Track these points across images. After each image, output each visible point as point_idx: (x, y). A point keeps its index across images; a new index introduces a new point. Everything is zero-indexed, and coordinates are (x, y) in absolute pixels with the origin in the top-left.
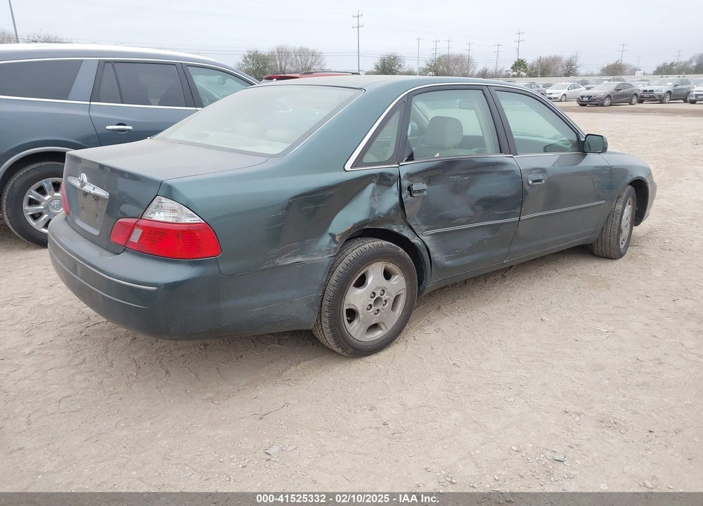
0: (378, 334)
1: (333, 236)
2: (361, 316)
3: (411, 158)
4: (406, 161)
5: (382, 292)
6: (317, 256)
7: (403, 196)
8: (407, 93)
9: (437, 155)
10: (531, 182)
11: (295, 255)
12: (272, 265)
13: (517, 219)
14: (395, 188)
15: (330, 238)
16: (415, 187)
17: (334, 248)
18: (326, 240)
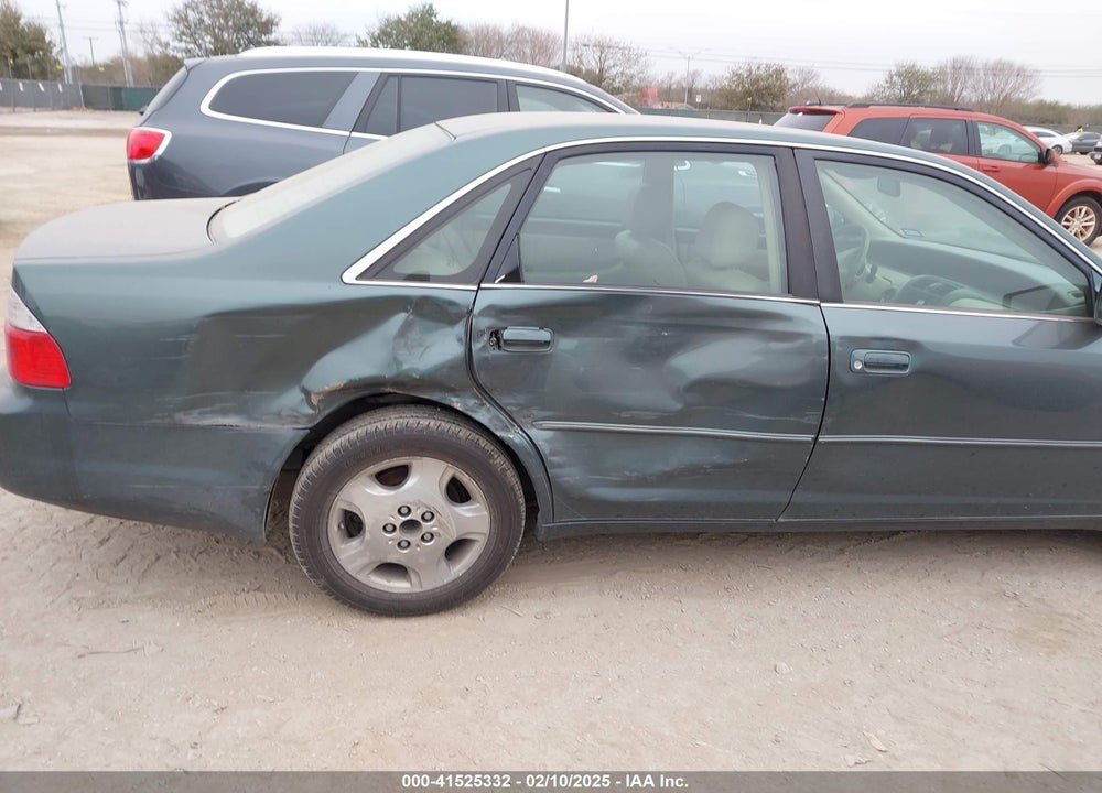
0: (398, 586)
1: (307, 393)
2: (367, 536)
3: (514, 276)
4: (502, 282)
5: (428, 516)
6: (266, 422)
7: (476, 347)
8: (542, 151)
9: (593, 279)
10: (858, 366)
11: (224, 412)
12: (167, 420)
13: (809, 438)
14: (460, 329)
15: (303, 396)
16: (507, 334)
17: (306, 416)
18: (292, 399)
